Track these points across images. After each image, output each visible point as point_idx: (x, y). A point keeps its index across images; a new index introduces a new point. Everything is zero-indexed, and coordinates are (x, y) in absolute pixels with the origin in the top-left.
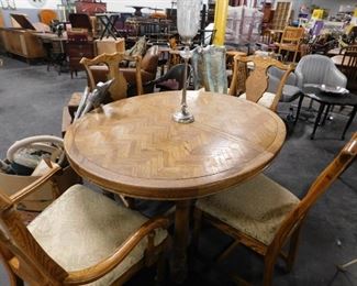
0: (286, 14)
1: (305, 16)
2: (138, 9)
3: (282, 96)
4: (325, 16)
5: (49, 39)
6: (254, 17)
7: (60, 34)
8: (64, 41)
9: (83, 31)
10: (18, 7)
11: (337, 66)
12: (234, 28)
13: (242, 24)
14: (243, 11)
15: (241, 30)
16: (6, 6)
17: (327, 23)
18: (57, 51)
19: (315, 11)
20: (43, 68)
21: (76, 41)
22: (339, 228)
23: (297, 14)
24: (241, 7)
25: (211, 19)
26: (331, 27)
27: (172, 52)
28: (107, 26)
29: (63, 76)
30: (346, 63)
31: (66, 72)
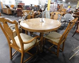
0: (62, 7)
1: (67, 7)
2: (31, 5)
3: (61, 21)
4: (71, 7)
5: (13, 10)
6: (56, 6)
7: (15, 9)
8: (16, 11)
9: (20, 8)
10: (6, 4)
11: (73, 16)
12: (52, 8)
13: (53, 8)
14: (53, 5)
15: (53, 9)
16: (4, 4)
17: (71, 9)
18: (15, 13)
19: (69, 6)
20: (11, 16)
21: (19, 10)
22: (72, 45)
23: (65, 7)
24: (53, 4)
25: (47, 7)
26: (72, 10)
27: (39, 13)
28: (25, 8)
29: (16, 18)
30: (74, 15)
31: (16, 17)
